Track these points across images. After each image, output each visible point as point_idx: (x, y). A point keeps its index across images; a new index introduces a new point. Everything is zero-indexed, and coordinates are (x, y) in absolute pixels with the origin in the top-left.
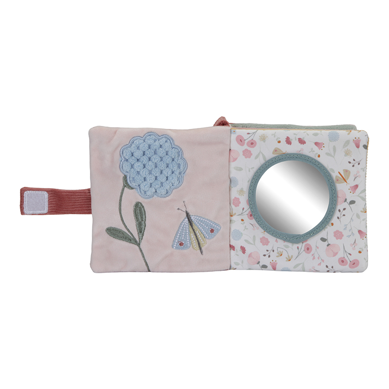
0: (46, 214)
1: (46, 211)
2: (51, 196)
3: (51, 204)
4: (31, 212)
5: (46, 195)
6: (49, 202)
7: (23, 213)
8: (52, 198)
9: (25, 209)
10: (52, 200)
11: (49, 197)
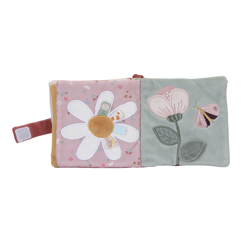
0: (31, 138)
1: (30, 137)
2: (31, 128)
3: (32, 132)
4: (22, 140)
5: (28, 128)
6: (31, 132)
7: (17, 142)
8: (32, 129)
9: (18, 140)
10: (32, 130)
11: (30, 129)
